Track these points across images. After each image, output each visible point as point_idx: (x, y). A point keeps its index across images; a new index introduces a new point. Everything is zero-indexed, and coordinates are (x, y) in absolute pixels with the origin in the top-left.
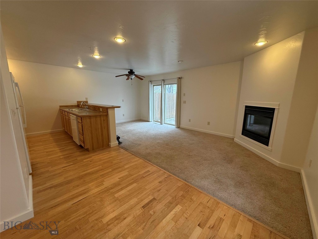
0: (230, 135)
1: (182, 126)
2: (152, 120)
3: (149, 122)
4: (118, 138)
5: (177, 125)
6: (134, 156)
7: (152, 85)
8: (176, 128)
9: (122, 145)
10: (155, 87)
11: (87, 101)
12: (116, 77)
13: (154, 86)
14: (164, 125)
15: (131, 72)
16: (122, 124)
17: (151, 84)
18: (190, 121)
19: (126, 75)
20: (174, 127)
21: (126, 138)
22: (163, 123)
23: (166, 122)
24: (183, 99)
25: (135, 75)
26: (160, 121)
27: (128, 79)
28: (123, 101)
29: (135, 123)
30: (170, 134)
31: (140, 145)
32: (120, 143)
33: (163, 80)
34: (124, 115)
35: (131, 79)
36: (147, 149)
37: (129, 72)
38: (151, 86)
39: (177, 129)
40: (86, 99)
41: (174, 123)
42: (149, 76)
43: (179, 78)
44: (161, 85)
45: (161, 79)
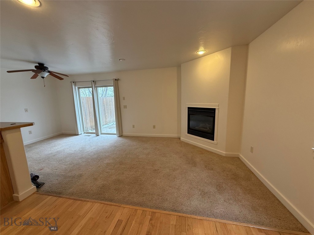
0: (175, 135)
1: (125, 133)
2: (82, 133)
3: (78, 135)
4: (35, 179)
5: (119, 133)
6: (79, 202)
7: (77, 87)
8: (119, 138)
9: (43, 189)
10: (80, 89)
12: (9, 72)
13: (79, 88)
15: (41, 67)
17: (75, 85)
19: (33, 70)
20: (116, 136)
21: (47, 170)
22: (100, 133)
23: (103, 132)
24: (123, 103)
25: (49, 72)
26: (94, 131)
27: (34, 77)
28: (26, 110)
29: (54, 141)
30: (116, 146)
31: (81, 176)
32: (39, 186)
33: (93, 81)
34: (30, 132)
35: (43, 77)
36: (96, 179)
37: (36, 67)
38: (75, 89)
39: (120, 139)
41: (114, 130)
42: (72, 75)
43: (116, 80)
44: (92, 87)
45: (91, 81)
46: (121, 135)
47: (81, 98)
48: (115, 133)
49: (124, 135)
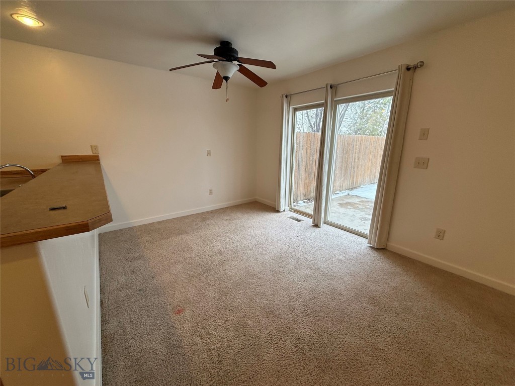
1: (396, 245)
2: (287, 208)
3: (278, 211)
5: (379, 238)
7: (291, 108)
10: (298, 114)
11: (98, 156)
12: (171, 70)
13: (296, 110)
14: (323, 227)
17: (289, 104)
18: (440, 235)
20: (365, 243)
22: (322, 220)
23: (329, 219)
28: (209, 153)
33: (331, 87)
34: (211, 192)
35: (226, 78)
38: (287, 111)
40: (94, 148)
43: (408, 69)
45: (327, 85)
46: (382, 248)
47: (295, 133)
48: (367, 232)
49: (392, 250)
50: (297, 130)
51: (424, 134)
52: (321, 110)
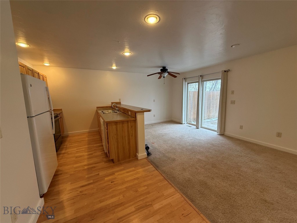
1: (227, 133)
2: (186, 123)
3: (182, 124)
4: (147, 148)
5: (221, 131)
7: (186, 83)
8: (219, 136)
9: (151, 157)
10: (189, 85)
11: (120, 102)
12: (148, 76)
13: (188, 83)
14: (200, 129)
15: (164, 70)
16: (152, 126)
17: (186, 81)
18: (241, 127)
19: (158, 73)
20: (216, 133)
21: (156, 145)
22: (200, 126)
23: (203, 126)
24: (230, 98)
25: (168, 72)
26: (195, 124)
27: (160, 78)
28: (154, 101)
29: (166, 125)
30: (212, 144)
31: (174, 160)
32: (149, 154)
33: (201, 76)
34: (154, 116)
35: (164, 77)
36: (184, 169)
37: (161, 70)
38: (185, 84)
39: (221, 138)
40: (120, 100)
41: (215, 127)
42: (184, 73)
43: (225, 71)
44: (198, 82)
45: (199, 75)
46: (222, 134)
48: (216, 129)
49: (225, 135)
50: (189, 91)
51: (233, 92)
52: (197, 84)
